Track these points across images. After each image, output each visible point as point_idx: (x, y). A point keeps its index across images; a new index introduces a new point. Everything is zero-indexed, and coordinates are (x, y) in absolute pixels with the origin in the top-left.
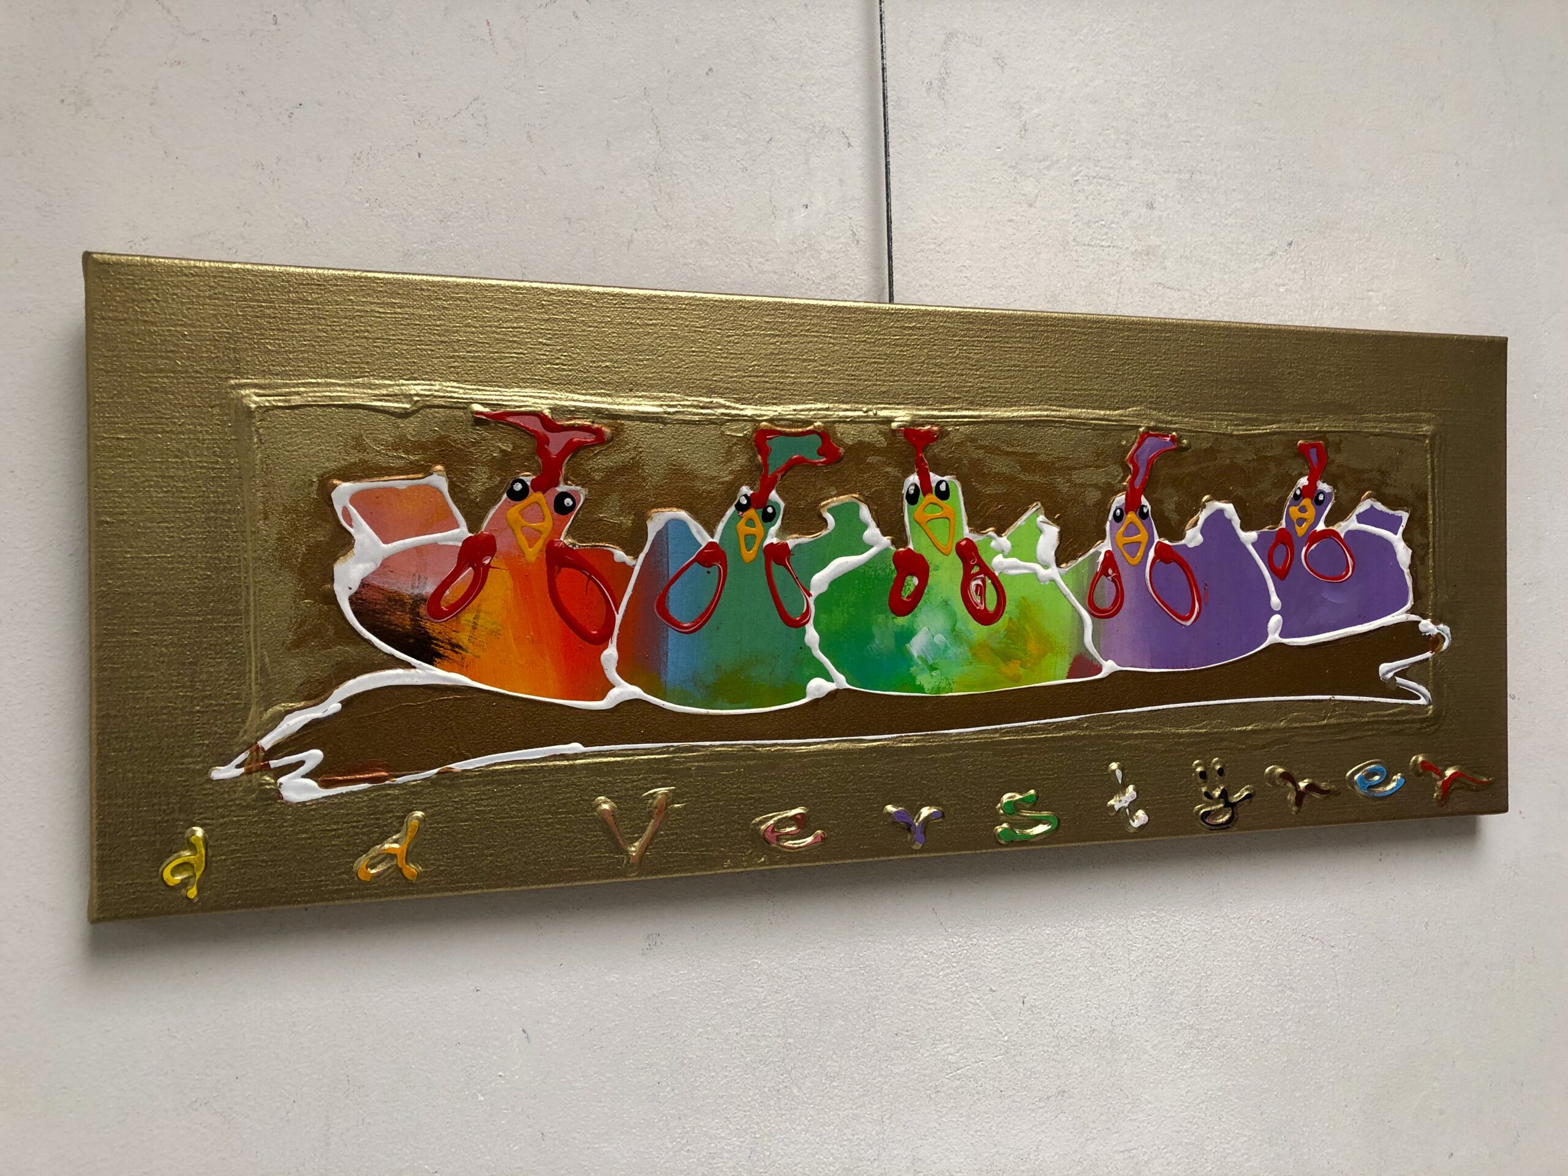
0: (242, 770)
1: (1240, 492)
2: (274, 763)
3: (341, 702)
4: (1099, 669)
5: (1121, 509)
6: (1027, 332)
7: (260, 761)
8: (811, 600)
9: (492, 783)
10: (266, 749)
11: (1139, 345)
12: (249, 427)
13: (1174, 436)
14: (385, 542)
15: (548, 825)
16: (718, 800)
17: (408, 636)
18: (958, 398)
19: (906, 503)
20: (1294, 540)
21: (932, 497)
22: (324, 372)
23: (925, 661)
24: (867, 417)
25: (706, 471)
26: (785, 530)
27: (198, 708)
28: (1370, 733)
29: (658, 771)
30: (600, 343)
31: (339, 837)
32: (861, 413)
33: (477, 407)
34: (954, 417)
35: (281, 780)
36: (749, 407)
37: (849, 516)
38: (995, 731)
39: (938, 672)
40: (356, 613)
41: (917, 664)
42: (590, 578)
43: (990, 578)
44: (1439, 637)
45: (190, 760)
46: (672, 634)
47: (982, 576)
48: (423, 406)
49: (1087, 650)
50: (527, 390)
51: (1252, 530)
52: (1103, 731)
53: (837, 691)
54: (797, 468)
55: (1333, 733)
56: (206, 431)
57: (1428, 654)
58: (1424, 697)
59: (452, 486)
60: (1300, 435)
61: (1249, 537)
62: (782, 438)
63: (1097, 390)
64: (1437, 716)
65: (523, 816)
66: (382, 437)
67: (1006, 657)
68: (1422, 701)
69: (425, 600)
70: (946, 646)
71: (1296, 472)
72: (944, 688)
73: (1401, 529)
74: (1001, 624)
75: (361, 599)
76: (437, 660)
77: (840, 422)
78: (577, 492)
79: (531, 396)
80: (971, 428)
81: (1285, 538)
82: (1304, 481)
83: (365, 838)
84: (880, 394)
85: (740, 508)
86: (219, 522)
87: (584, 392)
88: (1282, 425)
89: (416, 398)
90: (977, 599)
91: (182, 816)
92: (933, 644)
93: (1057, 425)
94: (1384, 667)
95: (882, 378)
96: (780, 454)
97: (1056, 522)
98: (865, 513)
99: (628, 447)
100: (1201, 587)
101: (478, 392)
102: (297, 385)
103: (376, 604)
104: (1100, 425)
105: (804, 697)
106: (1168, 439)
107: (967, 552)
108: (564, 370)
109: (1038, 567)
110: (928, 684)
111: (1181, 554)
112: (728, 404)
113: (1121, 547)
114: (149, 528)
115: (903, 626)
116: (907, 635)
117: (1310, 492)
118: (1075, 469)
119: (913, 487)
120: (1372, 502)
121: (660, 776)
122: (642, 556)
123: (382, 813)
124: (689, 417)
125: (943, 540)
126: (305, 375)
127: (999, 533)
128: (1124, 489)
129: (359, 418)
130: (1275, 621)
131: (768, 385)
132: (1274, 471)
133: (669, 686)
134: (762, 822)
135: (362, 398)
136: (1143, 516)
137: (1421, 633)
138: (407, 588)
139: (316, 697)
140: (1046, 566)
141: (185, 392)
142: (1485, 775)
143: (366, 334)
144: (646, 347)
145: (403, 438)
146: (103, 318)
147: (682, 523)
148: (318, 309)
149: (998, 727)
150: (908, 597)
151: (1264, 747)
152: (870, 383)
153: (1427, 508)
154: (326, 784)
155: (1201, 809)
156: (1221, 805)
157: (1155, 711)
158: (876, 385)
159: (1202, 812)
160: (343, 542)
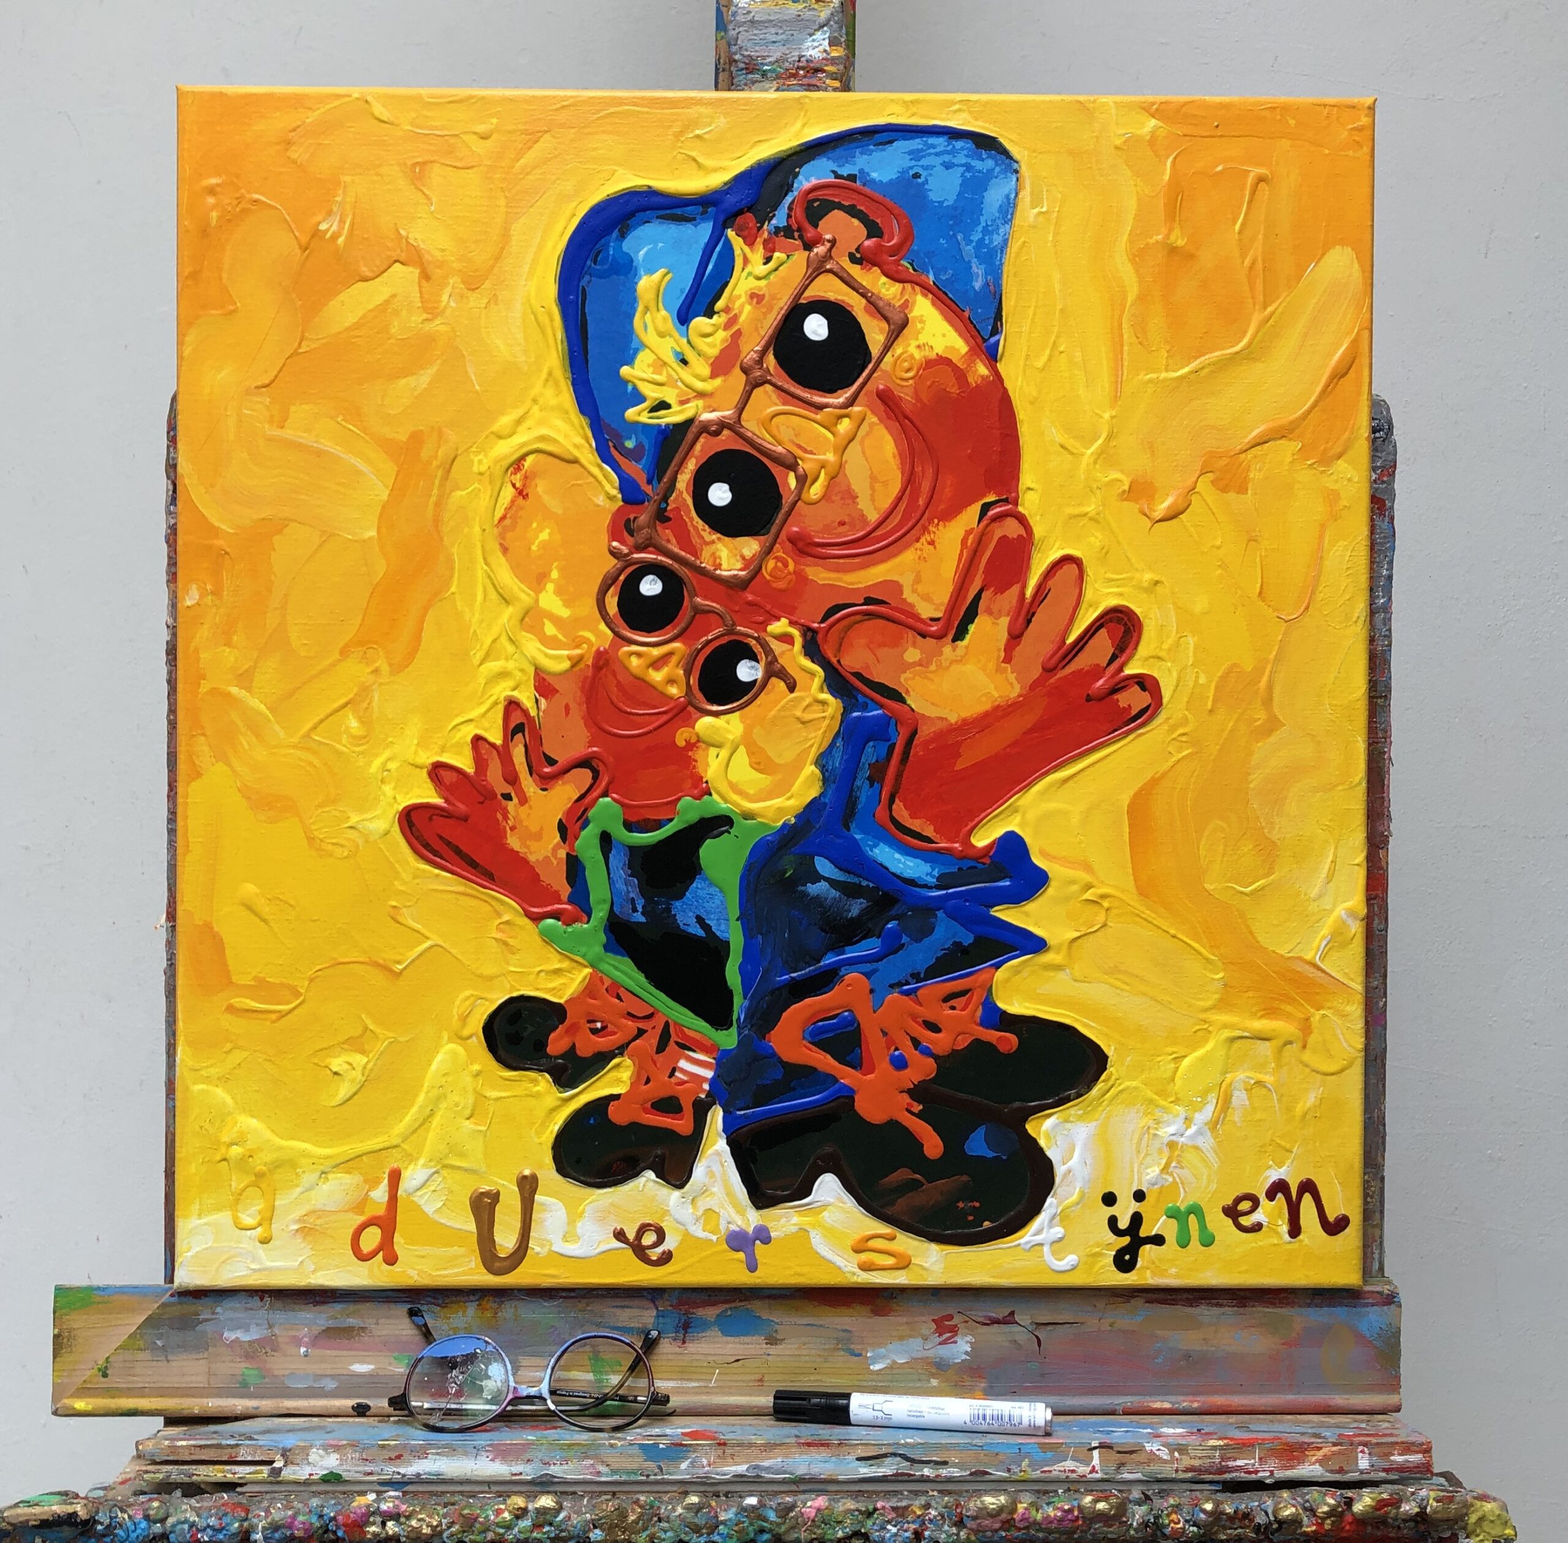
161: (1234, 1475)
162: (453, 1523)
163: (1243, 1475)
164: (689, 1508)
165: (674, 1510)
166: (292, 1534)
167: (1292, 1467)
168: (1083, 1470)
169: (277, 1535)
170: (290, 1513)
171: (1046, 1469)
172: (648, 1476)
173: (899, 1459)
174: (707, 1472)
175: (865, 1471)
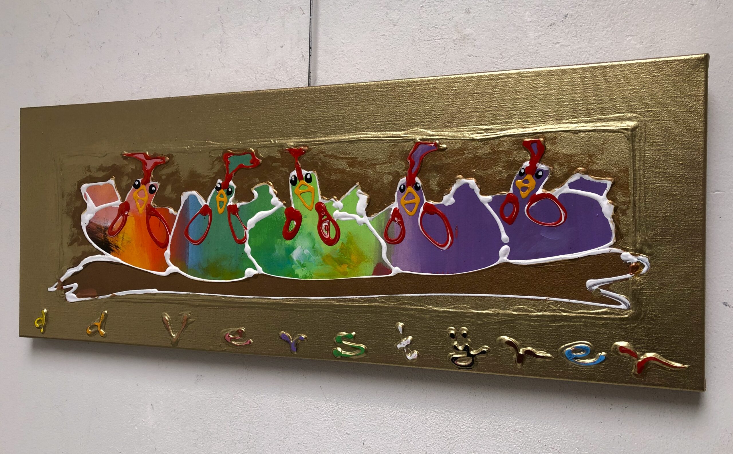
0: (56, 289)
1: (480, 173)
2: (64, 287)
3: (83, 266)
4: (391, 272)
5: (404, 185)
6: (352, 94)
7: (61, 286)
8: (247, 232)
10: (62, 282)
11: (416, 93)
13: (436, 143)
14: (96, 206)
16: (208, 320)
17: (103, 242)
18: (316, 132)
19: (290, 185)
20: (519, 200)
21: (304, 182)
23: (299, 262)
24: (272, 144)
25: (204, 173)
26: (238, 198)
28: (578, 324)
29: (184, 304)
32: (269, 143)
34: (314, 141)
35: (67, 293)
36: (221, 143)
37: (264, 192)
38: (334, 299)
39: (306, 268)
40: (88, 233)
41: (296, 264)
42: (160, 220)
43: (332, 222)
44: (638, 264)
46: (191, 244)
47: (328, 221)
48: (107, 153)
49: (383, 261)
52: (392, 304)
54: (241, 170)
55: (548, 321)
57: (628, 276)
58: (624, 303)
60: (524, 135)
61: (486, 199)
62: (235, 156)
64: (633, 318)
66: (95, 165)
67: (340, 262)
68: (623, 306)
69: (108, 228)
70: (310, 256)
71: (521, 159)
72: (309, 276)
73: (606, 192)
74: (338, 245)
75: (89, 228)
76: (112, 252)
77: (262, 147)
78: (156, 184)
80: (322, 146)
81: (513, 199)
82: (527, 164)
84: (279, 133)
85: (218, 189)
88: (512, 130)
92: (303, 254)
93: (366, 141)
94: (590, 282)
95: (279, 125)
96: (234, 163)
98: (272, 190)
100: (453, 228)
103: (94, 229)
104: (390, 140)
105: (244, 276)
106: (433, 145)
107: (321, 209)
109: (357, 216)
110: (301, 274)
111: (441, 209)
112: (213, 143)
113: (403, 206)
115: (289, 245)
116: (290, 250)
117: (532, 170)
118: (378, 164)
119: (293, 177)
120: (581, 175)
121: (186, 306)
122: (179, 211)
124: (198, 150)
125: (309, 203)
130: (505, 249)
132: (504, 158)
133: (189, 267)
134: (225, 332)
136: (417, 188)
137: (623, 261)
138: (102, 223)
140: (361, 216)
145: (102, 166)
147: (195, 197)
149: (335, 297)
150: (292, 231)
151: (496, 324)
152: (274, 128)
153: (628, 178)
154: (79, 297)
156: (464, 355)
158: (277, 128)
159: (451, 358)
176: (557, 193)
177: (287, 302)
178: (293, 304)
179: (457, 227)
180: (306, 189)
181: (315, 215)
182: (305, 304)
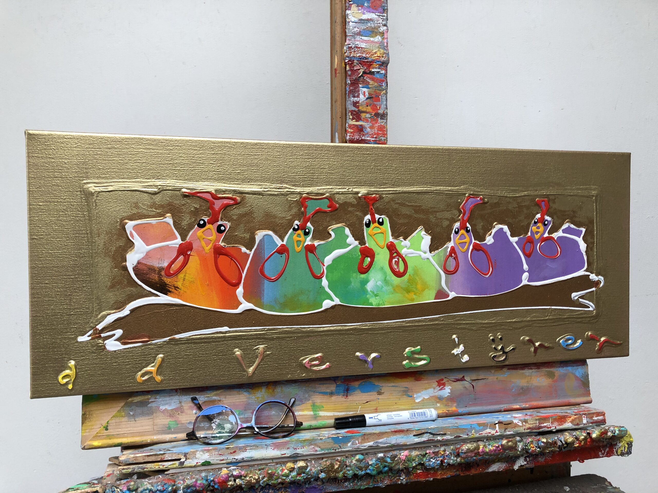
0: (90, 338)
1: (510, 221)
2: (103, 335)
3: (130, 310)
4: (448, 296)
5: (458, 229)
6: (417, 155)
7: (97, 334)
8: (325, 268)
9: (191, 343)
10: (100, 329)
11: (466, 159)
12: (92, 199)
13: (481, 198)
14: (147, 245)
15: (215, 360)
16: (286, 350)
17: (157, 283)
18: (387, 183)
19: (365, 227)
20: (534, 241)
21: (376, 224)
22: (122, 177)
23: (373, 293)
24: (348, 191)
25: (280, 215)
26: (314, 238)
27: (72, 313)
28: (567, 322)
29: (259, 338)
30: (236, 163)
31: (129, 365)
32: (346, 190)
33: (184, 190)
34: (386, 191)
35: (105, 342)
36: (298, 188)
37: (340, 232)
38: (404, 321)
39: (379, 297)
40: (136, 275)
41: (370, 294)
42: (232, 259)
43: (401, 258)
44: (599, 281)
45: (69, 334)
46: (266, 282)
47: (398, 257)
48: (162, 190)
49: (443, 288)
50: (205, 183)
51: (516, 237)
52: (449, 321)
53: (336, 305)
54: (318, 214)
55: (551, 323)
56: (75, 201)
57: (594, 289)
58: (592, 307)
59: (175, 223)
60: (537, 196)
61: (514, 240)
62: (312, 201)
63: (447, 179)
64: (597, 316)
65: (204, 357)
66: (145, 203)
67: (408, 291)
68: (591, 309)
69: (164, 269)
70: (382, 286)
71: (535, 212)
72: (381, 304)
73: (582, 236)
74: (406, 277)
75: (138, 269)
76: (169, 293)
77: (337, 194)
78: (226, 224)
79: (207, 185)
80: (393, 195)
81: (531, 241)
82: (539, 216)
83: (140, 365)
84: (354, 182)
85: (295, 230)
86: (80, 238)
87: (229, 183)
88: (529, 192)
89: (159, 187)
90: (396, 267)
91: (67, 356)
92: (376, 286)
93: (430, 193)
94: (573, 295)
95: (355, 175)
96: (312, 207)
97: (429, 234)
98: (347, 231)
99: (247, 205)
100: (493, 261)
101: (185, 184)
102: (111, 182)
103: (144, 271)
104: (449, 193)
105: (322, 308)
106: (479, 199)
107: (391, 248)
108: (221, 174)
109: (422, 253)
110: (374, 302)
111: (485, 247)
112: (289, 187)
113: (458, 244)
114: (52, 241)
115: (364, 278)
116: (366, 282)
117: (542, 221)
118: (438, 212)
119: (368, 220)
120: (569, 224)
121: (261, 340)
122: (253, 250)
123: (146, 355)
124: (273, 193)
125: (382, 243)
126: (114, 178)
127: (405, 239)
128: (459, 220)
129: (136, 195)
130: (525, 276)
131: (306, 179)
132: (525, 211)
133: (264, 303)
134: (304, 360)
135: (138, 187)
136: (468, 231)
137: (591, 280)
138: (156, 264)
139: (120, 308)
140: (425, 253)
141: (66, 186)
142: (618, 340)
143: (139, 161)
144: (255, 164)
145: (154, 203)
146: (33, 157)
147: (270, 236)
148: (119, 151)
150: (366, 266)
151: (520, 328)
152: (349, 177)
153: (594, 227)
154: (124, 344)
155: (492, 354)
156: (501, 353)
157: (472, 313)
158: (352, 178)
159: (493, 355)
160: (130, 245)
161: (543, 429)
162: (264, 477)
163: (546, 429)
164: (357, 460)
165: (352, 462)
166: (196, 489)
167: (562, 425)
168: (493, 432)
169: (189, 491)
170: (194, 480)
171: (480, 433)
172: (335, 450)
173: (429, 434)
174: (359, 446)
175: (417, 440)
176: (556, 236)
177: (362, 327)
178: (369, 328)
179: (495, 260)
180: (380, 231)
181: (386, 253)
182: (379, 328)
